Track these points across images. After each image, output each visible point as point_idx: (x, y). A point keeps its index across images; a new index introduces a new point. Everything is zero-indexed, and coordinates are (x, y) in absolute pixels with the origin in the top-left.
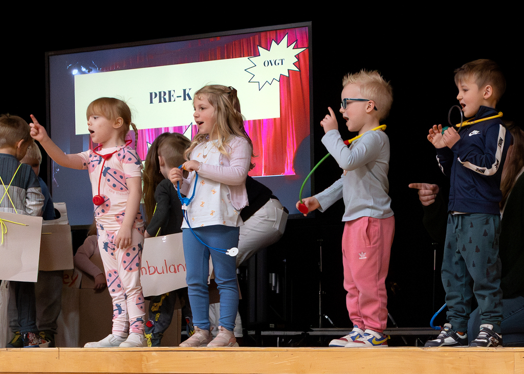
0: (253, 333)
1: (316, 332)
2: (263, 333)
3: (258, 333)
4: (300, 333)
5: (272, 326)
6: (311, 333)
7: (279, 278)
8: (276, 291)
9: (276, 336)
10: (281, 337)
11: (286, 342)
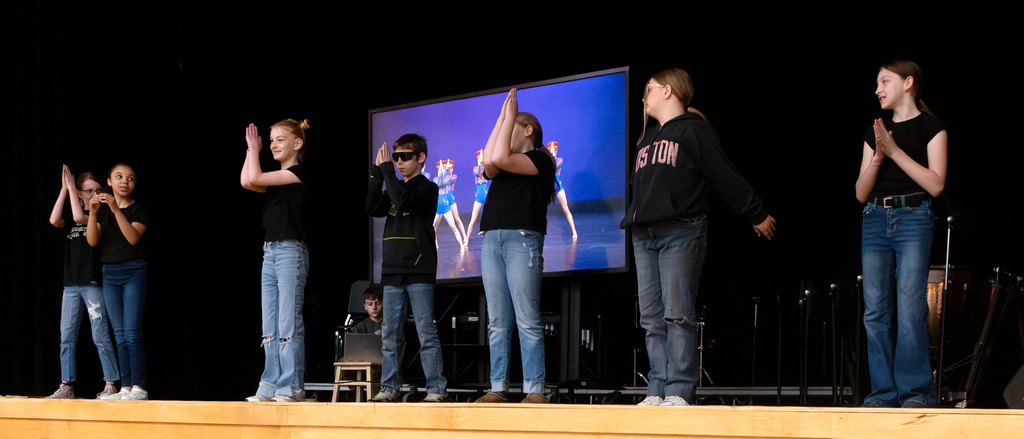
0: (566, 391)
1: (629, 391)
2: (576, 391)
3: (571, 391)
4: (612, 391)
5: (584, 384)
6: (623, 392)
7: (594, 335)
8: (589, 348)
9: (589, 395)
10: (594, 395)
11: (599, 400)
